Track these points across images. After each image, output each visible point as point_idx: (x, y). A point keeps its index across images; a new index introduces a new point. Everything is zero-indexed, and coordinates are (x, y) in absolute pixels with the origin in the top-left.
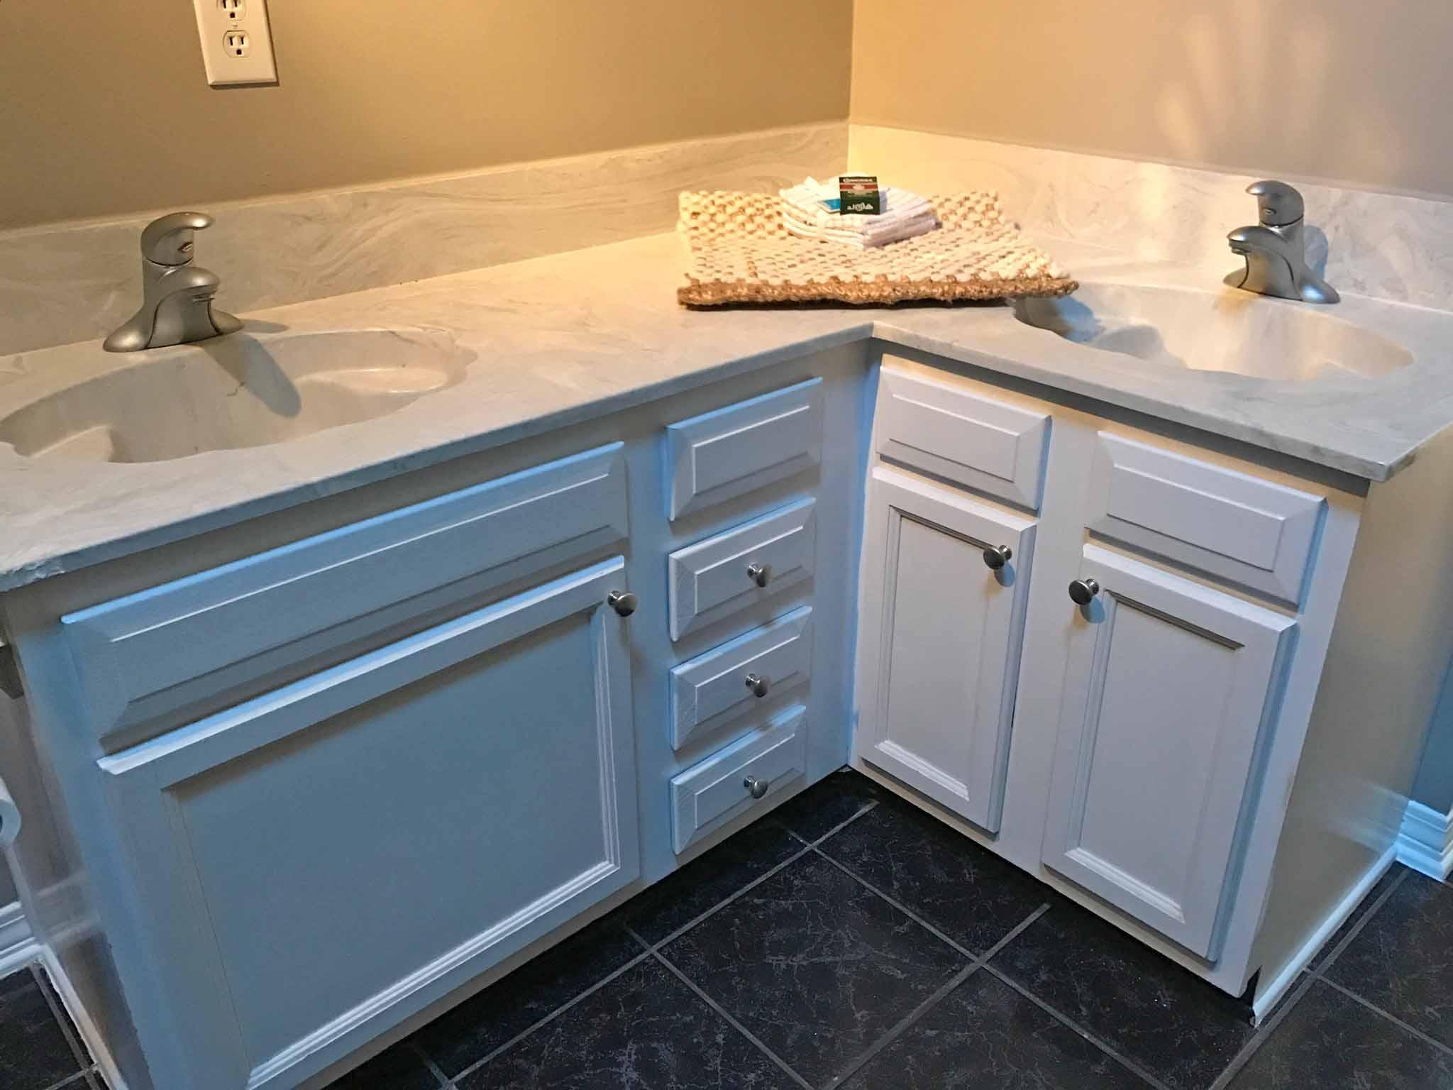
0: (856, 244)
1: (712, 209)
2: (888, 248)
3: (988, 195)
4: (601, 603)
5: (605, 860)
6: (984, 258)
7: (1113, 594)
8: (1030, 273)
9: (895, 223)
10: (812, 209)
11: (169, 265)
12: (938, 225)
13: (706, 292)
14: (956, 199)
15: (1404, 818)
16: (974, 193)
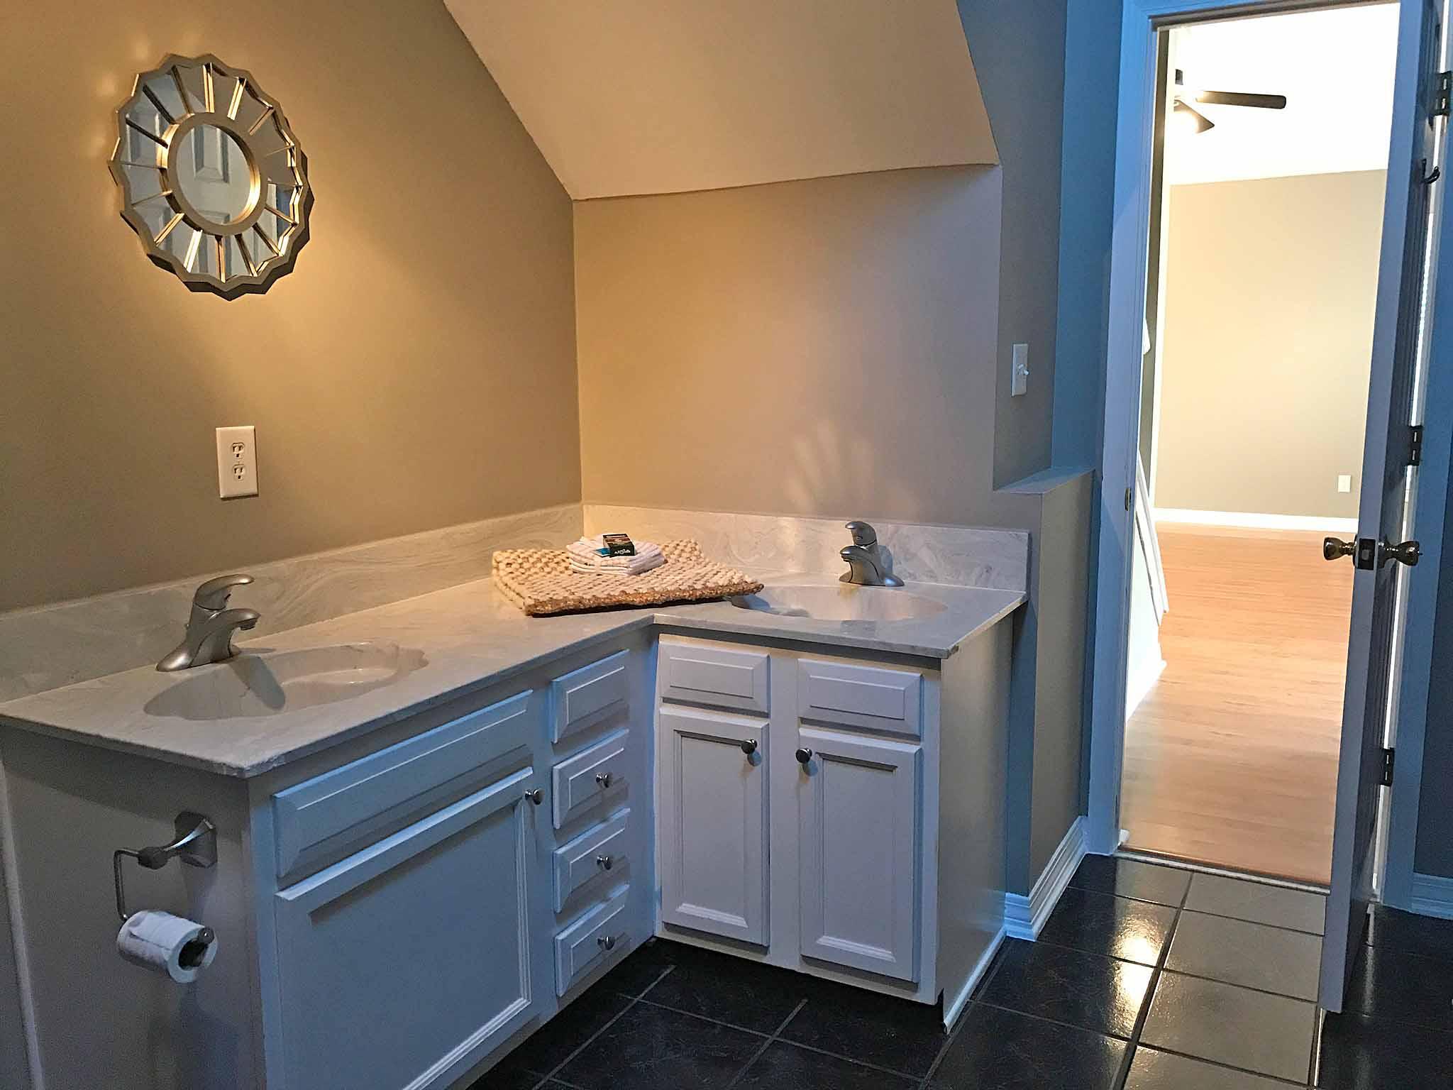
0: (623, 574)
1: (520, 561)
2: (643, 575)
3: (690, 542)
4: (521, 798)
5: (521, 997)
6: (704, 576)
7: (820, 754)
8: (735, 581)
9: (643, 560)
10: (590, 555)
11: (212, 610)
12: (666, 562)
13: (547, 606)
14: (672, 545)
15: (1006, 906)
16: (681, 541)
